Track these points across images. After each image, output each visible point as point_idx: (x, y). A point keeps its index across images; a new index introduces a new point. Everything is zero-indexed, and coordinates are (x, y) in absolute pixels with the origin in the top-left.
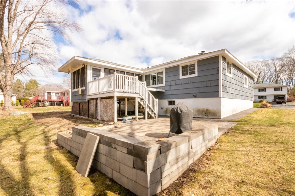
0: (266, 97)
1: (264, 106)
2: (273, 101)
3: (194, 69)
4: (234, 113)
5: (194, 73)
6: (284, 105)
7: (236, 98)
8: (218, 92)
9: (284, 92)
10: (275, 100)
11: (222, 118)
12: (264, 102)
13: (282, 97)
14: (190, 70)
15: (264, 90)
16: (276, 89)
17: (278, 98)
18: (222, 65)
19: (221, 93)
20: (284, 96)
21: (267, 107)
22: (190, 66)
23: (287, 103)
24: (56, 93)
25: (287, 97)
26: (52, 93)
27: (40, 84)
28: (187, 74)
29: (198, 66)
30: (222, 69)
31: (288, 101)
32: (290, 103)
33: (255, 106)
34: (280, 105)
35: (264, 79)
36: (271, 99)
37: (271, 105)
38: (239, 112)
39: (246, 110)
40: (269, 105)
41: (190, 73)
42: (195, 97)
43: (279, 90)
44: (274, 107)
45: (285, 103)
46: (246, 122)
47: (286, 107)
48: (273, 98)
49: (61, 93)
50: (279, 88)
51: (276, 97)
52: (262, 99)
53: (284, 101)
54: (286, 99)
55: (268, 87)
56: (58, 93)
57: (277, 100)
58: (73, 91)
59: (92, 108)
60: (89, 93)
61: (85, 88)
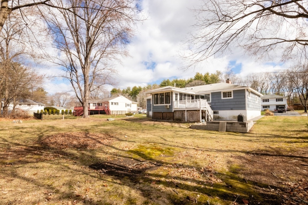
0: (269, 106)
1: (268, 114)
2: (275, 110)
3: (231, 94)
4: (252, 118)
5: (231, 96)
6: (284, 113)
7: (252, 110)
8: (245, 107)
9: (284, 102)
10: (277, 110)
11: (247, 120)
12: (268, 111)
13: (283, 107)
14: (228, 95)
15: (267, 100)
16: (278, 100)
17: (280, 108)
18: (247, 93)
19: (247, 108)
20: (284, 106)
21: (270, 114)
22: (228, 93)
23: (286, 112)
24: (93, 104)
25: (287, 107)
26: (90, 104)
27: (47, 93)
28: (226, 97)
29: (233, 93)
30: (247, 96)
31: (288, 110)
32: (289, 112)
33: (262, 114)
34: (281, 113)
35: (267, 89)
36: (273, 108)
37: (274, 114)
38: (254, 118)
39: (257, 117)
40: (271, 113)
41: (228, 97)
42: (232, 109)
43: (280, 101)
44: (276, 115)
45: (285, 112)
46: (260, 121)
47: (285, 115)
48: (275, 108)
49: (97, 103)
50: (280, 99)
51: (277, 106)
52: (266, 109)
53: (284, 110)
54: (286, 109)
55: (271, 98)
56: (95, 104)
57: (279, 109)
58: (154, 105)
59: (177, 116)
60: (175, 107)
61: (170, 104)
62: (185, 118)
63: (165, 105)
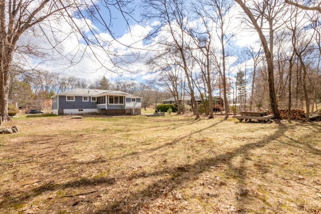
58: (109, 104)
59: (127, 112)
60: (127, 106)
61: (123, 104)
62: (133, 113)
63: (119, 104)
